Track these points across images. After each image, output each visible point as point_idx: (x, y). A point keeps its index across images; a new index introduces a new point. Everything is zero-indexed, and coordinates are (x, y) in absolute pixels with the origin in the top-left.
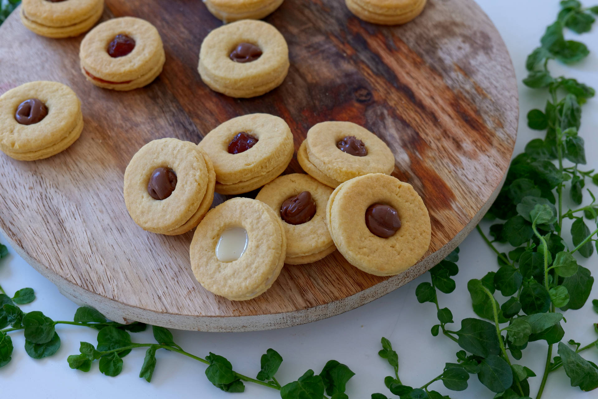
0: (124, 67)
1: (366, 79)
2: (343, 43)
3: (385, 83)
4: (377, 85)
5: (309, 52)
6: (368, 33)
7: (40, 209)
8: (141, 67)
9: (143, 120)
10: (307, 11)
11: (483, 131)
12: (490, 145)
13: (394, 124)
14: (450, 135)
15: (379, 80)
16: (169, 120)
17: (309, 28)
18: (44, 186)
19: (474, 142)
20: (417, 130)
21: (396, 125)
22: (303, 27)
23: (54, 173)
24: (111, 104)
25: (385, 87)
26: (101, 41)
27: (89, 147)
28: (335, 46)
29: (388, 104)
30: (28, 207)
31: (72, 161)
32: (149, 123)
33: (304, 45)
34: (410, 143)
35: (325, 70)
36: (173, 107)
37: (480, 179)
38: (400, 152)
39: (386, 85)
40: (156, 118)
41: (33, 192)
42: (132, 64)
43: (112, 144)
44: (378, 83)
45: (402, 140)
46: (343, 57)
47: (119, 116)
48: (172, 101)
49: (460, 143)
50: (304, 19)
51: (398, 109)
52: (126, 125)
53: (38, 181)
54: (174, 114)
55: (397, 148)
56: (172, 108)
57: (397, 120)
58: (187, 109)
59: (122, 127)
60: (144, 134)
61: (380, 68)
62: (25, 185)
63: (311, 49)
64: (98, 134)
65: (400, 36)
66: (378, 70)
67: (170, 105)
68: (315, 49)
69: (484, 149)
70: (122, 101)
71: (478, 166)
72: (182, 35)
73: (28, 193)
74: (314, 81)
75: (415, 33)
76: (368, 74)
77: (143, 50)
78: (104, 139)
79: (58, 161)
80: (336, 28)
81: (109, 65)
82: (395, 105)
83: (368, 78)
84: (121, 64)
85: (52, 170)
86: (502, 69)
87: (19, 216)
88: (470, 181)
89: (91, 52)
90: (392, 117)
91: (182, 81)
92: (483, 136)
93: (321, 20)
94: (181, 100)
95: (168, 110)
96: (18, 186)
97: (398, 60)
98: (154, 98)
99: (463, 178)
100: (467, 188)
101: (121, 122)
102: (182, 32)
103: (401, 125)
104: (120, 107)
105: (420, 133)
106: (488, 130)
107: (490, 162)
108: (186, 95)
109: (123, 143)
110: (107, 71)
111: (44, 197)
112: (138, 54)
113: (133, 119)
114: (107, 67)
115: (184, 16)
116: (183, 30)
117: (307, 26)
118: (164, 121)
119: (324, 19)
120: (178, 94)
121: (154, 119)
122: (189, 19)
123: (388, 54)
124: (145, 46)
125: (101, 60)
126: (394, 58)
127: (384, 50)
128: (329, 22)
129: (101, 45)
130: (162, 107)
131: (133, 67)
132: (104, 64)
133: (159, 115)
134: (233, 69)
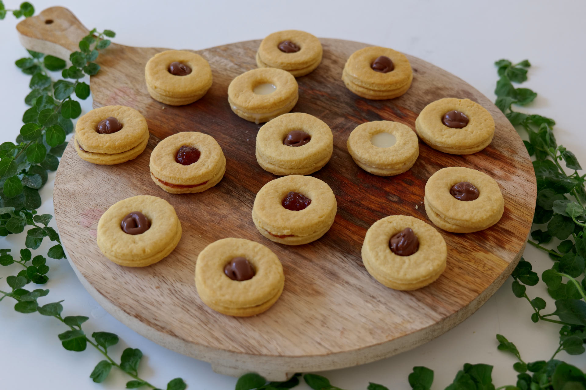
0: (200, 170)
2: (361, 120)
6: (377, 108)
7: (175, 302)
8: (214, 168)
9: (229, 212)
10: (318, 102)
11: (504, 159)
12: (515, 168)
13: (434, 169)
14: (482, 168)
17: (328, 114)
18: (169, 283)
19: (502, 168)
22: (323, 114)
23: (173, 271)
24: (193, 206)
26: (168, 155)
27: (193, 243)
28: (356, 123)
30: (163, 303)
31: (183, 258)
32: (234, 213)
36: (248, 196)
37: (522, 194)
40: (238, 208)
41: (161, 290)
42: (206, 166)
43: (211, 236)
47: (205, 213)
48: (245, 192)
49: (492, 171)
50: (320, 108)
51: (432, 158)
52: (216, 219)
53: (161, 280)
56: (247, 197)
57: (435, 166)
59: (213, 221)
60: (235, 222)
62: (151, 286)
63: (339, 129)
64: (194, 231)
65: (402, 105)
67: (245, 195)
68: (342, 128)
69: (512, 172)
70: (201, 201)
71: (515, 185)
72: (225, 140)
73: (157, 292)
75: (413, 101)
77: (210, 153)
78: (202, 234)
79: (170, 260)
80: (349, 110)
81: (187, 172)
84: (196, 168)
85: (169, 268)
86: (493, 113)
87: (159, 312)
88: (514, 196)
89: (165, 165)
90: (430, 165)
91: (245, 175)
92: (507, 163)
93: (334, 106)
94: (252, 189)
95: (245, 199)
96: (145, 288)
97: (410, 123)
98: (228, 192)
99: (508, 195)
100: (516, 202)
101: (210, 217)
102: (224, 138)
104: (202, 206)
106: (507, 158)
107: (522, 180)
108: (254, 185)
109: (220, 233)
110: (187, 177)
111: (173, 291)
113: (219, 212)
114: (185, 173)
115: (218, 125)
116: (224, 136)
117: (325, 113)
118: (246, 208)
119: (335, 105)
120: (247, 185)
121: (237, 209)
122: (224, 127)
123: (401, 120)
124: (210, 150)
125: (177, 169)
126: (407, 122)
127: (396, 118)
128: (341, 107)
129: (169, 158)
130: (239, 198)
131: (208, 168)
132: (182, 172)
133: (240, 205)
134: (295, 152)
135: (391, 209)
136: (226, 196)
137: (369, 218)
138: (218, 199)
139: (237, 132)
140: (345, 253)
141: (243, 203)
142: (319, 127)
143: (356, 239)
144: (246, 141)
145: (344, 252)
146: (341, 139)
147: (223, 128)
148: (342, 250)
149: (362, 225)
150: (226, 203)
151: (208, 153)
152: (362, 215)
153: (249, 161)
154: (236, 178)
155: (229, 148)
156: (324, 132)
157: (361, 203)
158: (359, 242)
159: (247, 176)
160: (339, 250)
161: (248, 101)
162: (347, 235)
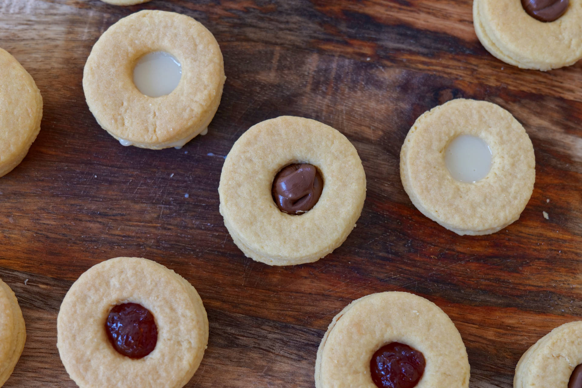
0: (181, 359)
1: (430, 73)
2: (346, 44)
3: (453, 59)
4: (449, 70)
5: (324, 94)
10: (250, 33)
13: (527, 111)
15: (444, 62)
16: (286, 354)
17: (283, 58)
20: (557, 95)
21: (529, 109)
22: (275, 62)
25: (460, 64)
26: (97, 349)
28: (342, 56)
29: (490, 87)
32: (270, 384)
33: (308, 89)
34: (567, 120)
35: (373, 104)
36: (270, 332)
38: (572, 141)
39: (459, 61)
40: (270, 369)
42: (185, 345)
44: (448, 67)
45: (556, 123)
46: (370, 66)
48: (259, 327)
50: (260, 47)
51: (508, 84)
54: (282, 340)
55: (564, 141)
56: (271, 336)
57: (523, 101)
58: (289, 319)
61: (426, 41)
63: (322, 88)
66: (426, 47)
67: (262, 332)
68: (327, 82)
72: (148, 217)
74: (381, 133)
76: (423, 63)
77: (172, 309)
80: (312, 27)
81: (159, 377)
82: (498, 81)
83: (429, 70)
84: (172, 359)
89: (109, 380)
90: (514, 101)
91: (234, 285)
93: (281, 29)
94: (266, 313)
95: (269, 343)
97: (430, 12)
98: (233, 342)
102: (142, 212)
103: (534, 103)
105: (562, 95)
108: (263, 301)
112: (174, 322)
114: (158, 381)
115: (111, 183)
116: (138, 207)
117: (277, 56)
118: (284, 363)
119: (282, 26)
120: (253, 308)
121: (270, 373)
122: (125, 183)
123: (411, 11)
124: (167, 302)
125: (138, 379)
126: (423, 12)
127: (400, 9)
128: (294, 26)
129: (104, 356)
130: (256, 346)
131: (191, 347)
132: (152, 382)
133: (269, 362)
134: (318, 229)
135: (509, 240)
136: (234, 353)
137: (488, 279)
138: (225, 368)
139: (154, 183)
140: (493, 378)
141: (272, 355)
142: (323, 143)
143: (493, 338)
144: (185, 199)
145: (491, 376)
146: (342, 111)
147: (125, 187)
148: (486, 373)
149: (487, 301)
150: (243, 368)
151: (167, 310)
152: (472, 278)
153: (222, 248)
154: (224, 302)
155: (164, 232)
156: (341, 152)
157: (458, 252)
158: (500, 342)
159: (239, 286)
160: (481, 374)
161: (151, 129)
162: (476, 336)
